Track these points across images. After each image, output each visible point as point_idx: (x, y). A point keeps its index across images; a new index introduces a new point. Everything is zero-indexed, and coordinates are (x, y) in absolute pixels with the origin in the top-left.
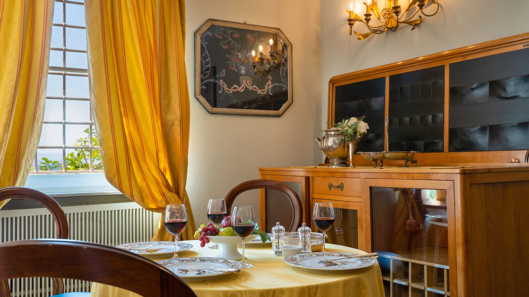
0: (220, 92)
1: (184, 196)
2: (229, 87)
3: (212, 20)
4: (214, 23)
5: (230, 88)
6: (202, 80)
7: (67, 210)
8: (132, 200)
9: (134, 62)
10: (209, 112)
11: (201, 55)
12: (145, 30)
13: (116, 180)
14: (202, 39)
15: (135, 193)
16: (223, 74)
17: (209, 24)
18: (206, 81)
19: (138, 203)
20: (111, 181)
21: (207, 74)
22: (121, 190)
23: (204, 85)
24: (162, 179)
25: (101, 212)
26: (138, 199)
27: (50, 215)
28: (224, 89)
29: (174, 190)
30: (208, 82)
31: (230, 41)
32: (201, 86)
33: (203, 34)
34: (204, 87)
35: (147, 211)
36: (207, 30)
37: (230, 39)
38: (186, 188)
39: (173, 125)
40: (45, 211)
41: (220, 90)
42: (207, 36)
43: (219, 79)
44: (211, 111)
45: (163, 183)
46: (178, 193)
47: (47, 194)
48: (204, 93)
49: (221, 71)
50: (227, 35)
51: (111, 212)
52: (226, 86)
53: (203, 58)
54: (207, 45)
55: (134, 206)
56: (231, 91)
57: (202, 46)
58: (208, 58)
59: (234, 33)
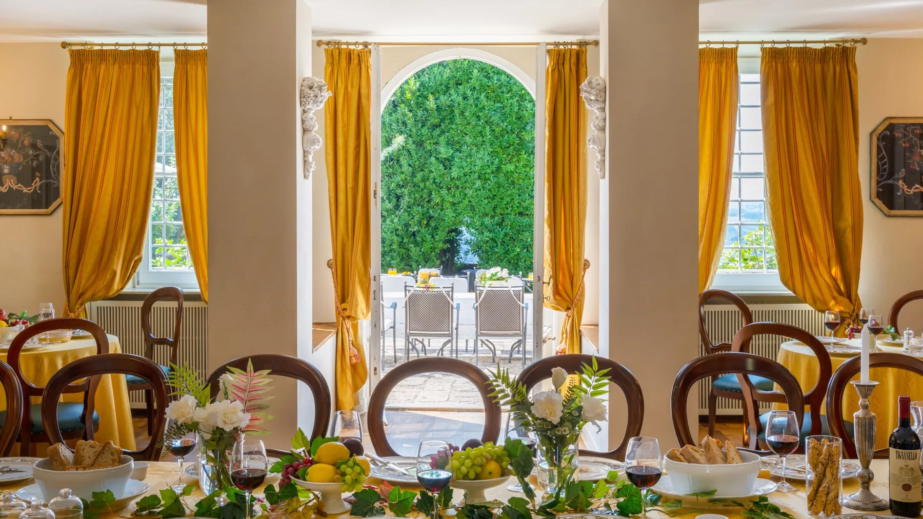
0: (899, 194)
1: (856, 300)
2: (910, 187)
3: (890, 118)
4: (893, 121)
5: (911, 189)
6: (878, 182)
7: (751, 307)
8: (806, 302)
9: (807, 174)
10: (886, 215)
11: (878, 156)
12: (818, 141)
13: (790, 283)
14: (878, 139)
15: (808, 296)
16: (902, 174)
17: (887, 123)
18: (883, 183)
19: (810, 305)
20: (785, 283)
21: (884, 175)
22: (794, 292)
23: (881, 187)
24: (833, 283)
25: (776, 311)
26: (811, 301)
27: (738, 312)
28: (903, 190)
29: (846, 295)
30: (884, 184)
31: (912, 138)
32: (877, 188)
33: (880, 134)
34: (881, 190)
35: (820, 313)
36: (885, 130)
37: (911, 136)
38: (859, 292)
39: (845, 232)
40: (734, 308)
41: (899, 191)
42: (886, 135)
43: (898, 180)
44: (888, 214)
45: (834, 287)
46: (849, 298)
47: (733, 293)
48: (879, 195)
49: (900, 171)
50: (908, 132)
51: (785, 311)
52: (906, 187)
53: (880, 159)
54: (884, 146)
55: (806, 307)
56: (912, 191)
57: (878, 147)
58: (885, 158)
59: (916, 129)
